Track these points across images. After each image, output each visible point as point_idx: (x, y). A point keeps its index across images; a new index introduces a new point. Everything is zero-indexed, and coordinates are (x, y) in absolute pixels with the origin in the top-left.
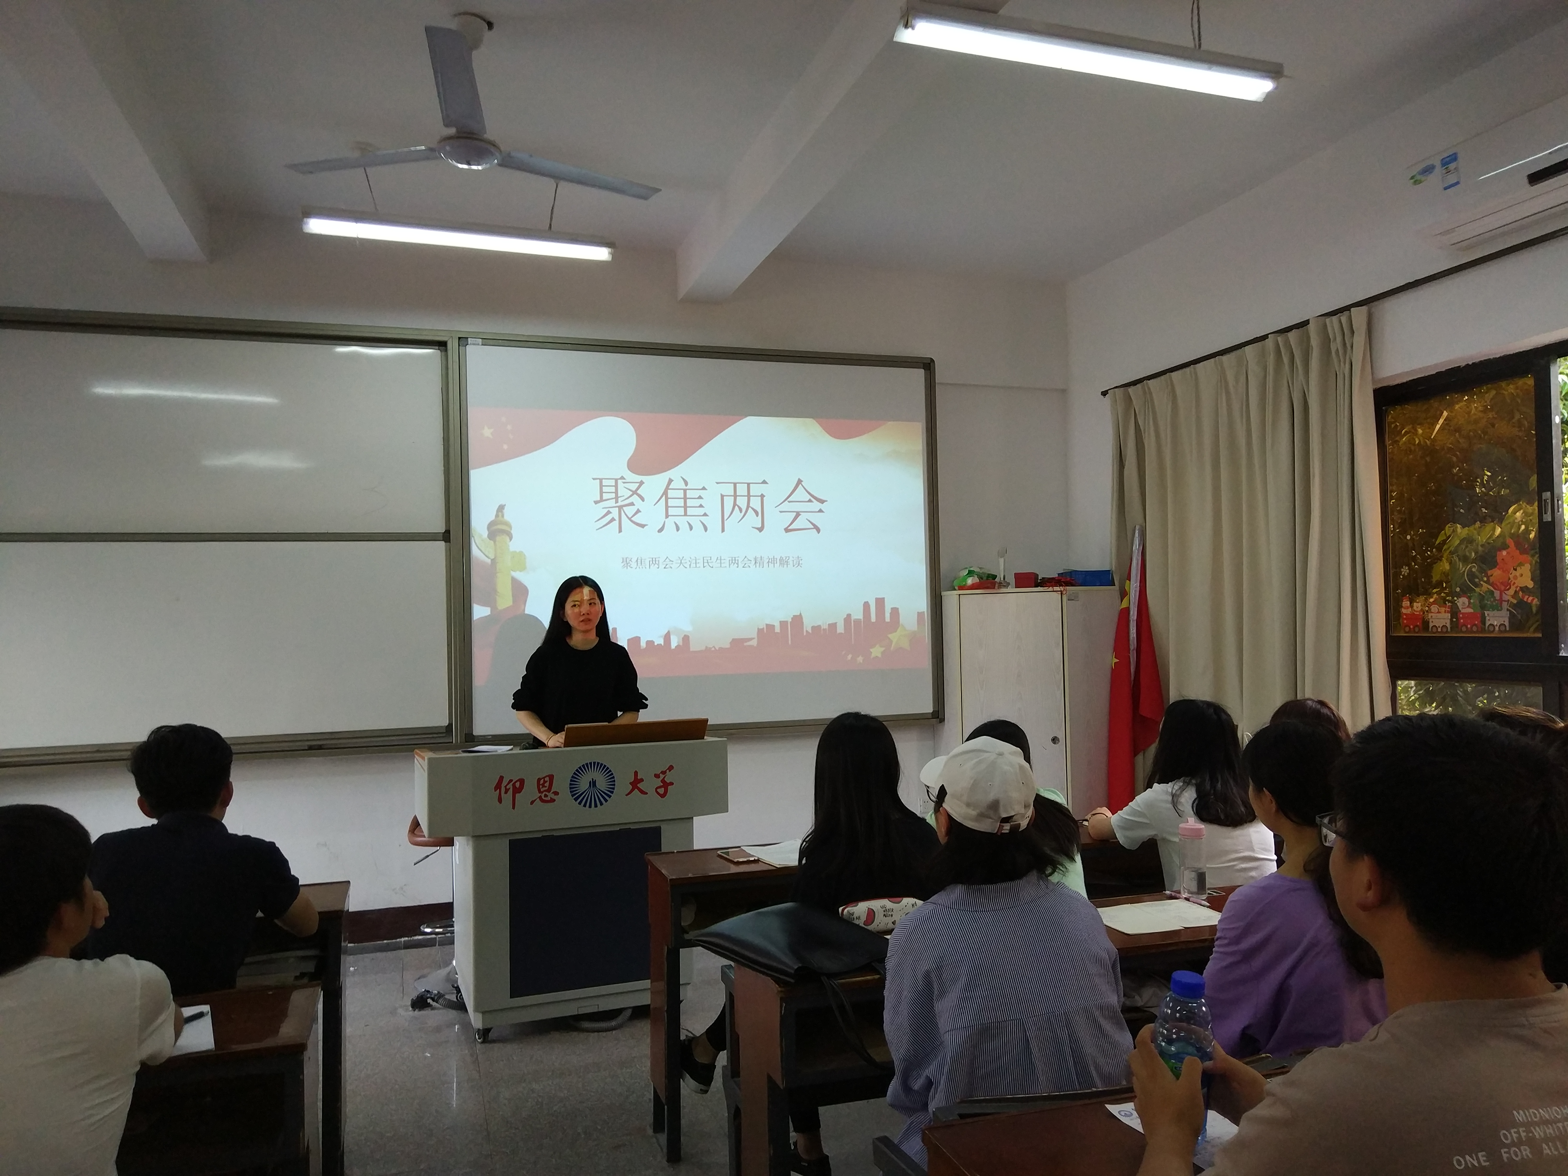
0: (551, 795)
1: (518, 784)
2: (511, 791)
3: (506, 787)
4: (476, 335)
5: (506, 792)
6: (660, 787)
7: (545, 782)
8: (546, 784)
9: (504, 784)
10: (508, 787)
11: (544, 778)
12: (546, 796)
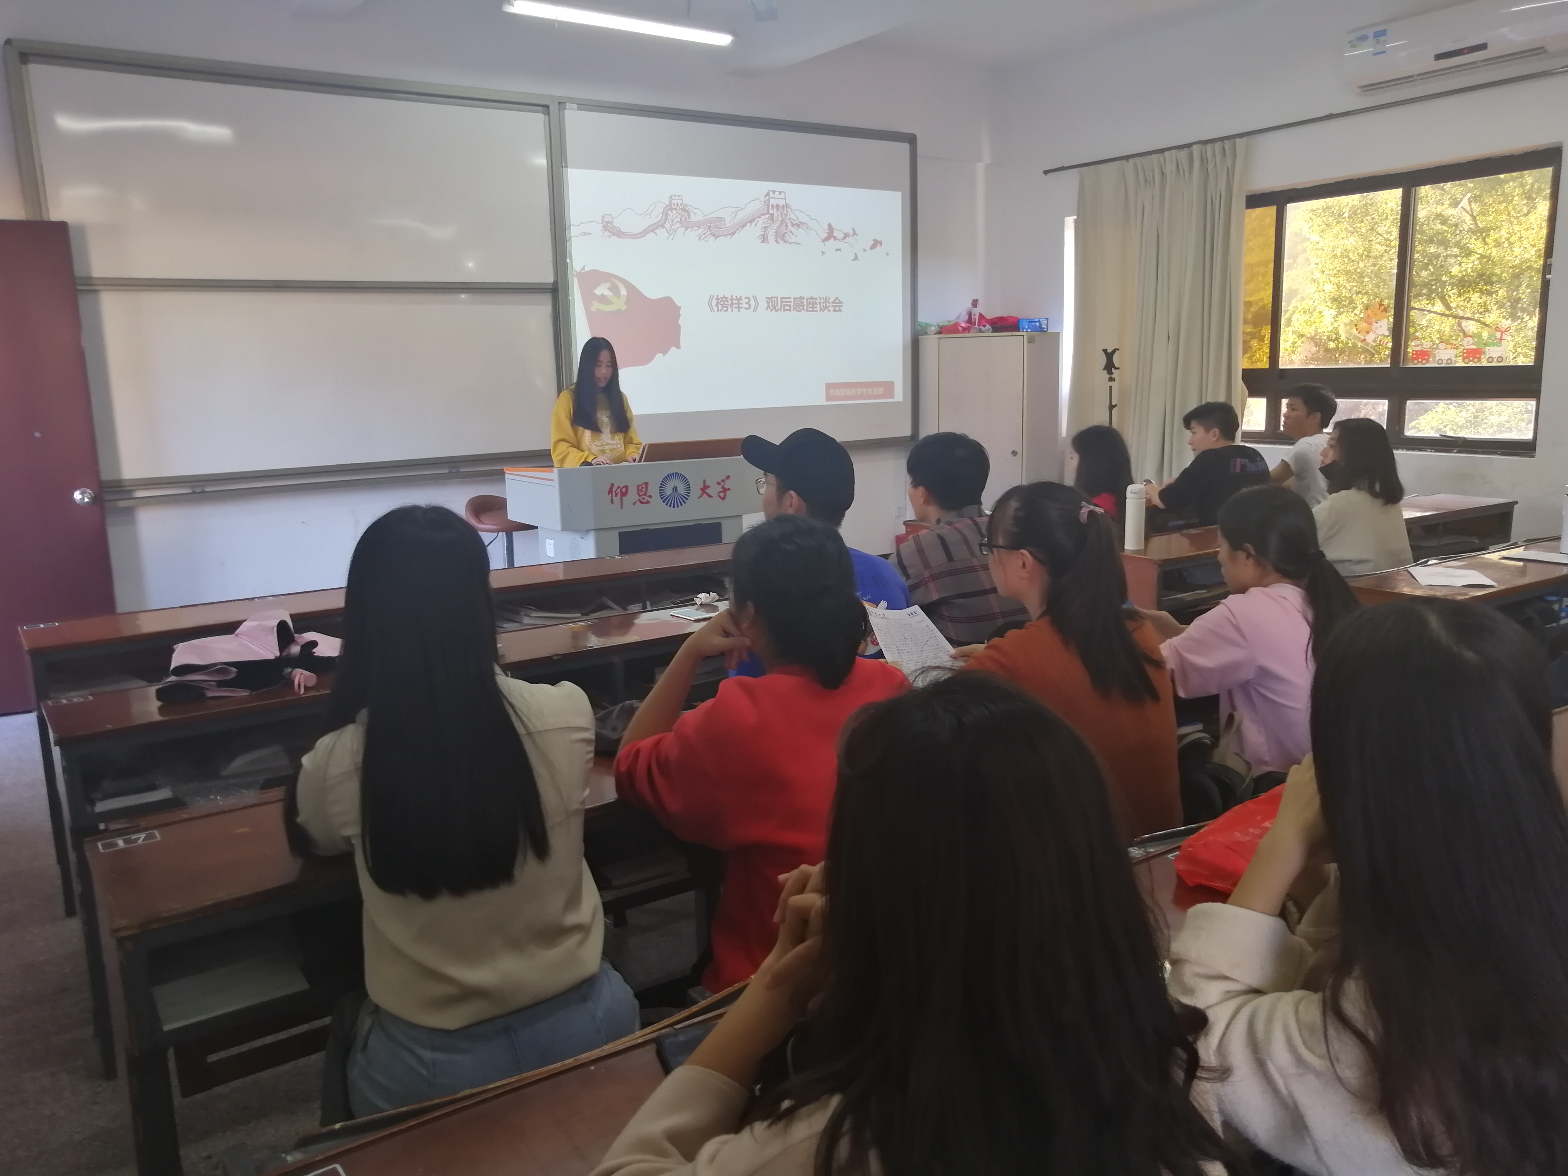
0: (647, 498)
1: (624, 490)
2: (619, 495)
3: (615, 492)
4: (572, 100)
5: (616, 495)
6: (720, 492)
7: (643, 488)
8: (643, 489)
9: (614, 490)
10: (617, 492)
11: (641, 485)
12: (643, 499)
